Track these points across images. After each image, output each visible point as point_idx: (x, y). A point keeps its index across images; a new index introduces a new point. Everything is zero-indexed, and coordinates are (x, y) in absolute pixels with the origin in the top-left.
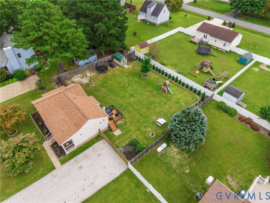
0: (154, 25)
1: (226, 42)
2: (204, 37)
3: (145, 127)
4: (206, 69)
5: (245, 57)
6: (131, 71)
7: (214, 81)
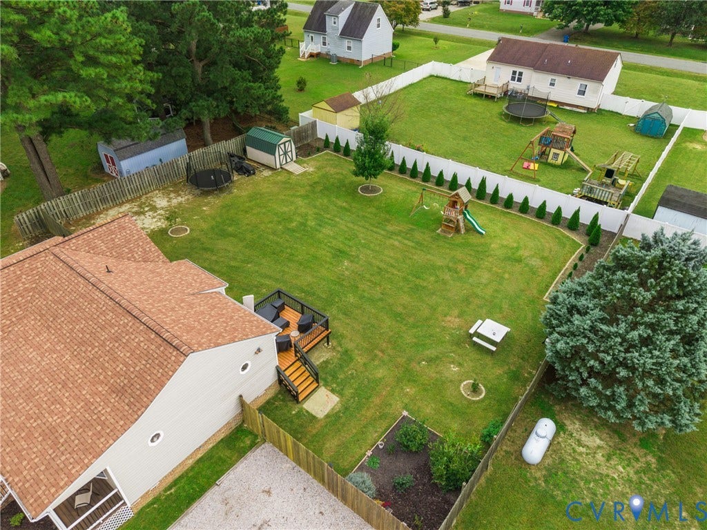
0: (353, 64)
2: (513, 79)
4: (561, 153)
5: (656, 115)
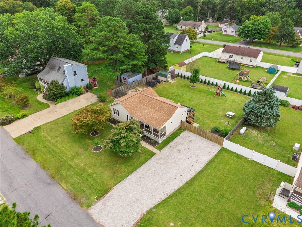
0: (178, 52)
1: (252, 58)
2: (230, 57)
3: (217, 119)
4: (245, 77)
5: (273, 68)
6: (178, 84)
7: (258, 84)
